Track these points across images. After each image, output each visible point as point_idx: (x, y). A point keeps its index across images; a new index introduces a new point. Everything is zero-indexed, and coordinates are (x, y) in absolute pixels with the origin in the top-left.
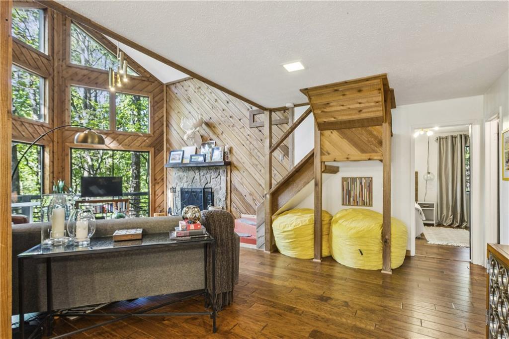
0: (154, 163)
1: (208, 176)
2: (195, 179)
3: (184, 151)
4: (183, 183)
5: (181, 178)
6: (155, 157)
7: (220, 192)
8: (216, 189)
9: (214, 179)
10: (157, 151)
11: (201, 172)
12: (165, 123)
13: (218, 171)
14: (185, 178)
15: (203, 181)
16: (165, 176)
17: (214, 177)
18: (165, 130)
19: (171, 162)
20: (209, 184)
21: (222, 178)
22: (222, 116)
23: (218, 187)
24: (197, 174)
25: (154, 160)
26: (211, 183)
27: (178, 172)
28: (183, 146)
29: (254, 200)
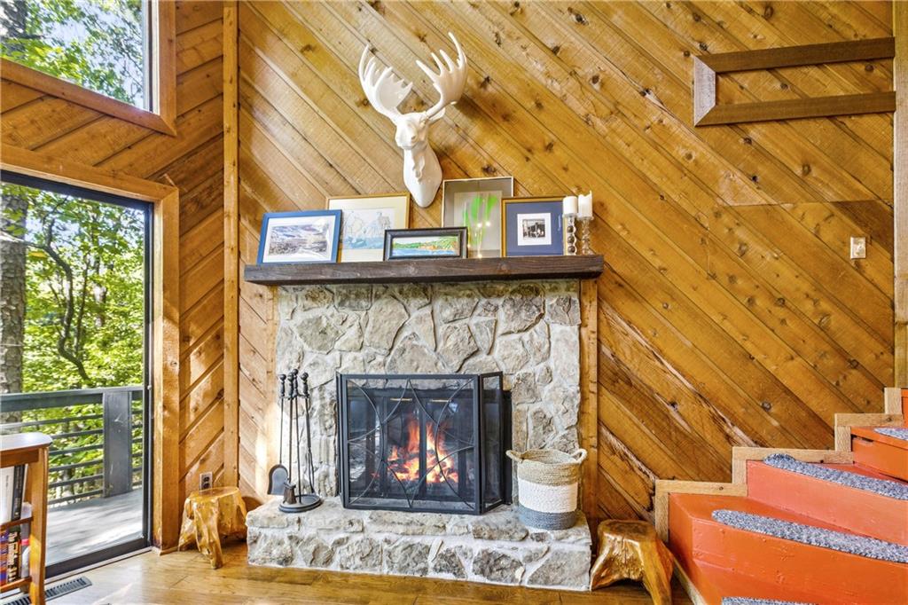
0: (181, 262)
1: (478, 320)
2: (406, 333)
3: (340, 216)
4: (336, 354)
5: (323, 332)
6: (183, 232)
7: (545, 391)
8: (524, 379)
9: (516, 336)
10: (192, 208)
11: (438, 303)
12: (229, 91)
13: (538, 300)
14: (351, 333)
15: (450, 343)
16: (228, 324)
17: (514, 325)
18: (229, 120)
19: (268, 258)
20: (482, 357)
21: (556, 329)
22: (548, 75)
23: (535, 368)
24: (415, 314)
25: (182, 245)
26: (496, 354)
27: (309, 303)
28: (336, 194)
29: (716, 419)
